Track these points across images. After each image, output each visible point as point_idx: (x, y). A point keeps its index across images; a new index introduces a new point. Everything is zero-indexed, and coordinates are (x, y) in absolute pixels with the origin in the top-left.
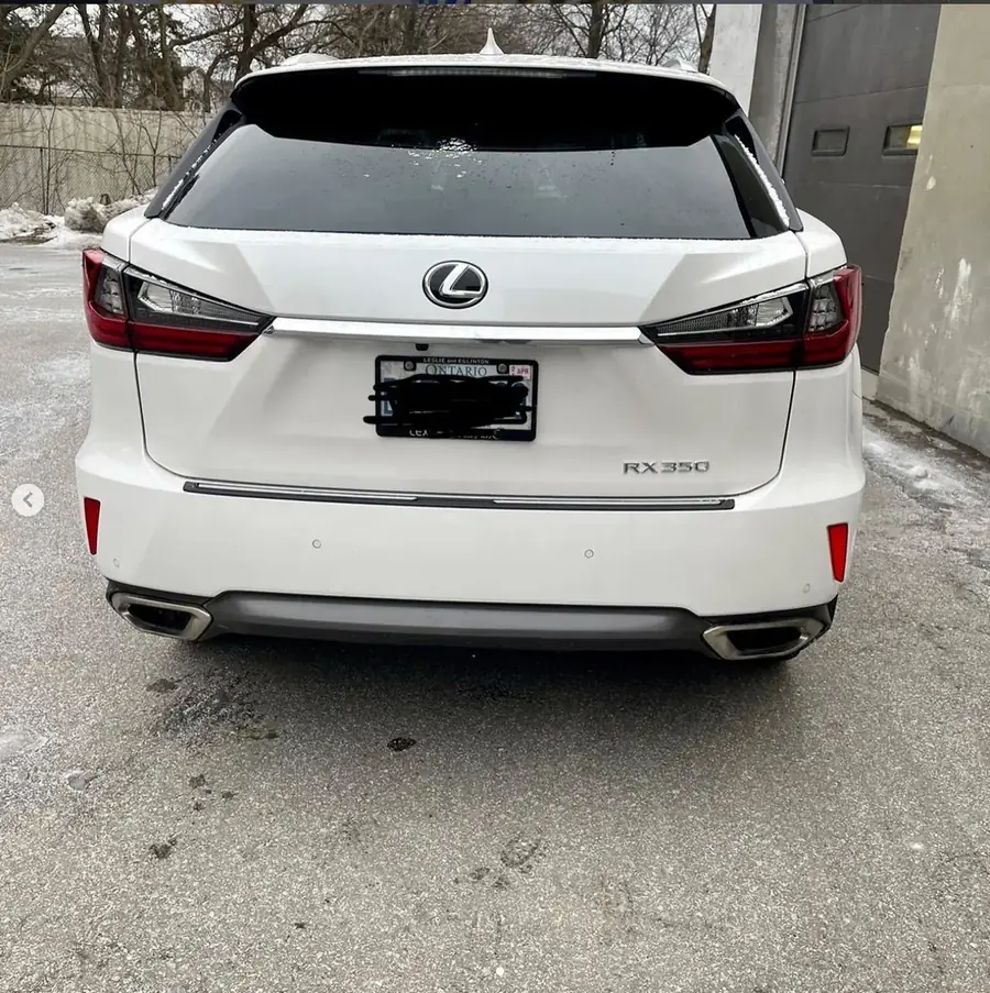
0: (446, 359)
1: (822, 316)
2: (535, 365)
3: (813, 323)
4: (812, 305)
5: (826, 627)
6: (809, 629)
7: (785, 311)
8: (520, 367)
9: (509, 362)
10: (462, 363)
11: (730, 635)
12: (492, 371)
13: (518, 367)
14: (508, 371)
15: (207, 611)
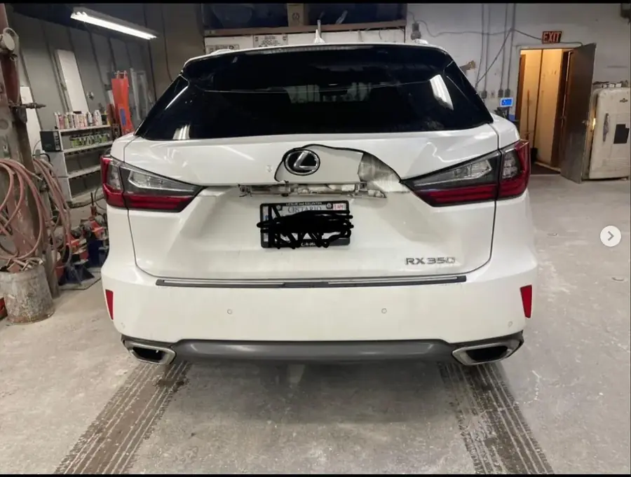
0: (298, 203)
1: (508, 170)
2: (347, 203)
3: (504, 174)
4: (503, 163)
5: (521, 343)
6: (512, 346)
7: (488, 168)
8: (339, 204)
9: (332, 203)
10: (307, 205)
11: (468, 352)
12: (324, 208)
13: (337, 205)
14: (332, 207)
15: (172, 349)
